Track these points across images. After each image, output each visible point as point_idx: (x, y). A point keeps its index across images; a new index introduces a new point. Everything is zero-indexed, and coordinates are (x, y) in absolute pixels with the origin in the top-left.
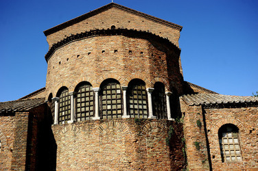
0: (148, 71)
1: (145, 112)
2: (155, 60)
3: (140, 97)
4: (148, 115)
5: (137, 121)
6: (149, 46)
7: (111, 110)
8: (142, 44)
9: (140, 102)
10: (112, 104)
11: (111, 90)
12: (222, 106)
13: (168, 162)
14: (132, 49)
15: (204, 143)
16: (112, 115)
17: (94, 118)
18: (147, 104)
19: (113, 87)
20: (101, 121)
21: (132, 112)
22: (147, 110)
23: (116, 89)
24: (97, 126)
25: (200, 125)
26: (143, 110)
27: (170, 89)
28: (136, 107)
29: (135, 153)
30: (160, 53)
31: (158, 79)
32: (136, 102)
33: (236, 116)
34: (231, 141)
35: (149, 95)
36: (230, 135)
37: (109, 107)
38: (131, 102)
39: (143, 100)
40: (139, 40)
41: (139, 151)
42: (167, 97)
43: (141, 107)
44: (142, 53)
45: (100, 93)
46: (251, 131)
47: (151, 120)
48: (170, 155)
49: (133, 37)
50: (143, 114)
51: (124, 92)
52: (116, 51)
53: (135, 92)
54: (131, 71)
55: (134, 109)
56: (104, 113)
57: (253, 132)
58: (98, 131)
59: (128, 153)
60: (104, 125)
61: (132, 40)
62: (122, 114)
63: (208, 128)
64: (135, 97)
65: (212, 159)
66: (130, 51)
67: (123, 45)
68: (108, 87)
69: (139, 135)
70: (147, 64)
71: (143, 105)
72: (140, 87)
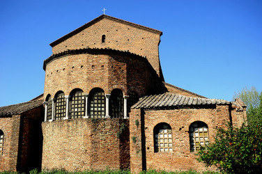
0: (107, 80)
1: (103, 113)
2: (114, 71)
3: (99, 101)
4: (105, 115)
5: (93, 120)
6: (110, 60)
7: (77, 112)
8: (104, 59)
9: (99, 105)
10: (78, 108)
11: (78, 97)
12: (158, 108)
13: (118, 151)
14: (95, 63)
15: (140, 138)
16: (78, 115)
17: (64, 118)
18: (105, 107)
19: (80, 94)
20: (69, 121)
21: (92, 113)
22: (105, 111)
23: (81, 96)
24: (66, 124)
25: (137, 124)
26: (101, 111)
27: (128, 94)
28: (96, 109)
29: (90, 144)
30: (120, 64)
31: (115, 87)
32: (96, 105)
33: (169, 116)
34: (166, 136)
35: (107, 100)
36: (166, 131)
37: (76, 110)
38: (92, 105)
39: (101, 104)
40: (102, 56)
41: (93, 142)
42: (125, 100)
43: (99, 109)
44: (103, 66)
45: (70, 99)
46: (180, 129)
47: (105, 119)
48: (120, 146)
49: (96, 54)
50: (101, 115)
51: (87, 98)
52: (82, 66)
53: (96, 98)
54: (93, 82)
55: (94, 111)
56: (73, 114)
57: (183, 129)
58: (66, 128)
59: (85, 144)
60: (70, 124)
61: (95, 56)
62: (84, 115)
63: (146, 126)
64: (96, 101)
65: (147, 150)
66: (93, 66)
67: (88, 62)
68: (76, 95)
69: (94, 131)
70: (107, 75)
71: (101, 107)
72: (100, 94)
